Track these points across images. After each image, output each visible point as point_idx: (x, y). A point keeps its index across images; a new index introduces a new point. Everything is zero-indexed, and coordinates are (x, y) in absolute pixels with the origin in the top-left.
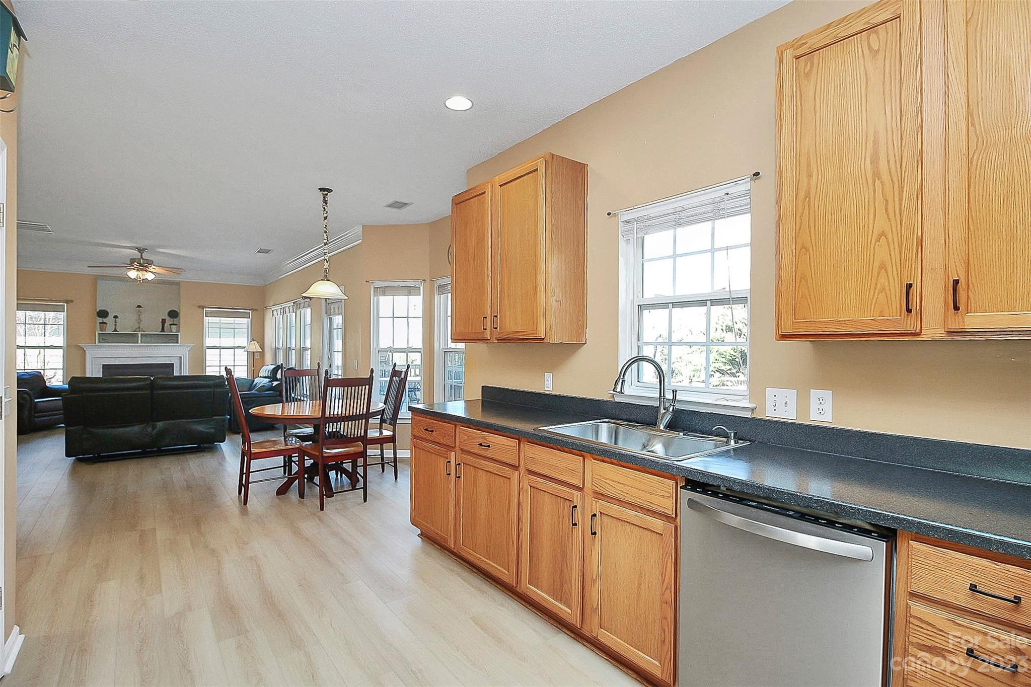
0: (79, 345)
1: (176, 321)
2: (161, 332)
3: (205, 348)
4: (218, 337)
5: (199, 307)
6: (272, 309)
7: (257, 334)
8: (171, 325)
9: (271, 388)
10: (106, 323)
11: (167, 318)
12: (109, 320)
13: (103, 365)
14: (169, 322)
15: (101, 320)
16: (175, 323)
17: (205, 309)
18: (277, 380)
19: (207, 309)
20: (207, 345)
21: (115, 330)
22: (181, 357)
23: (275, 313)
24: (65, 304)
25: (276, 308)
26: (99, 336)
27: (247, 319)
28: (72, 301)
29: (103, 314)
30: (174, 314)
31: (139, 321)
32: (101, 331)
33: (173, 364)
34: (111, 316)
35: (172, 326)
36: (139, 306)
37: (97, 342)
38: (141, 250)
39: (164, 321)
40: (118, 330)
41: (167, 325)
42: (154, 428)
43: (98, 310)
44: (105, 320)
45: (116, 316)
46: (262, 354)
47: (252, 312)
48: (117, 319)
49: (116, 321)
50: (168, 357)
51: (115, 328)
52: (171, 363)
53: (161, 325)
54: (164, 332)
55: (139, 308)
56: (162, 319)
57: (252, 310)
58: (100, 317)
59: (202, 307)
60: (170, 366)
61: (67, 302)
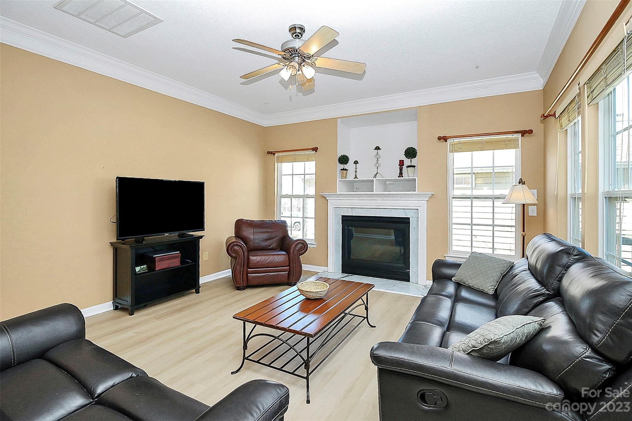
0: (322, 194)
1: (414, 161)
2: (399, 177)
3: (450, 198)
5: (440, 138)
8: (408, 167)
10: (347, 170)
11: (405, 159)
12: (350, 166)
13: (342, 216)
14: (407, 162)
15: (342, 166)
16: (413, 164)
17: (449, 141)
19: (452, 141)
20: (451, 194)
21: (356, 177)
22: (418, 209)
26: (340, 185)
29: (344, 160)
30: (411, 153)
31: (378, 165)
32: (342, 179)
33: (409, 218)
34: (351, 162)
35: (410, 168)
36: (377, 148)
37: (337, 192)
39: (402, 163)
40: (358, 177)
41: (404, 167)
43: (339, 156)
44: (346, 166)
46: (542, 208)
47: (522, 135)
49: (356, 167)
50: (403, 209)
51: (356, 174)
52: (406, 217)
53: (400, 168)
54: (402, 177)
55: (377, 149)
56: (400, 160)
57: (523, 133)
58: (340, 163)
59: (443, 139)
60: (406, 222)
61: (314, 150)
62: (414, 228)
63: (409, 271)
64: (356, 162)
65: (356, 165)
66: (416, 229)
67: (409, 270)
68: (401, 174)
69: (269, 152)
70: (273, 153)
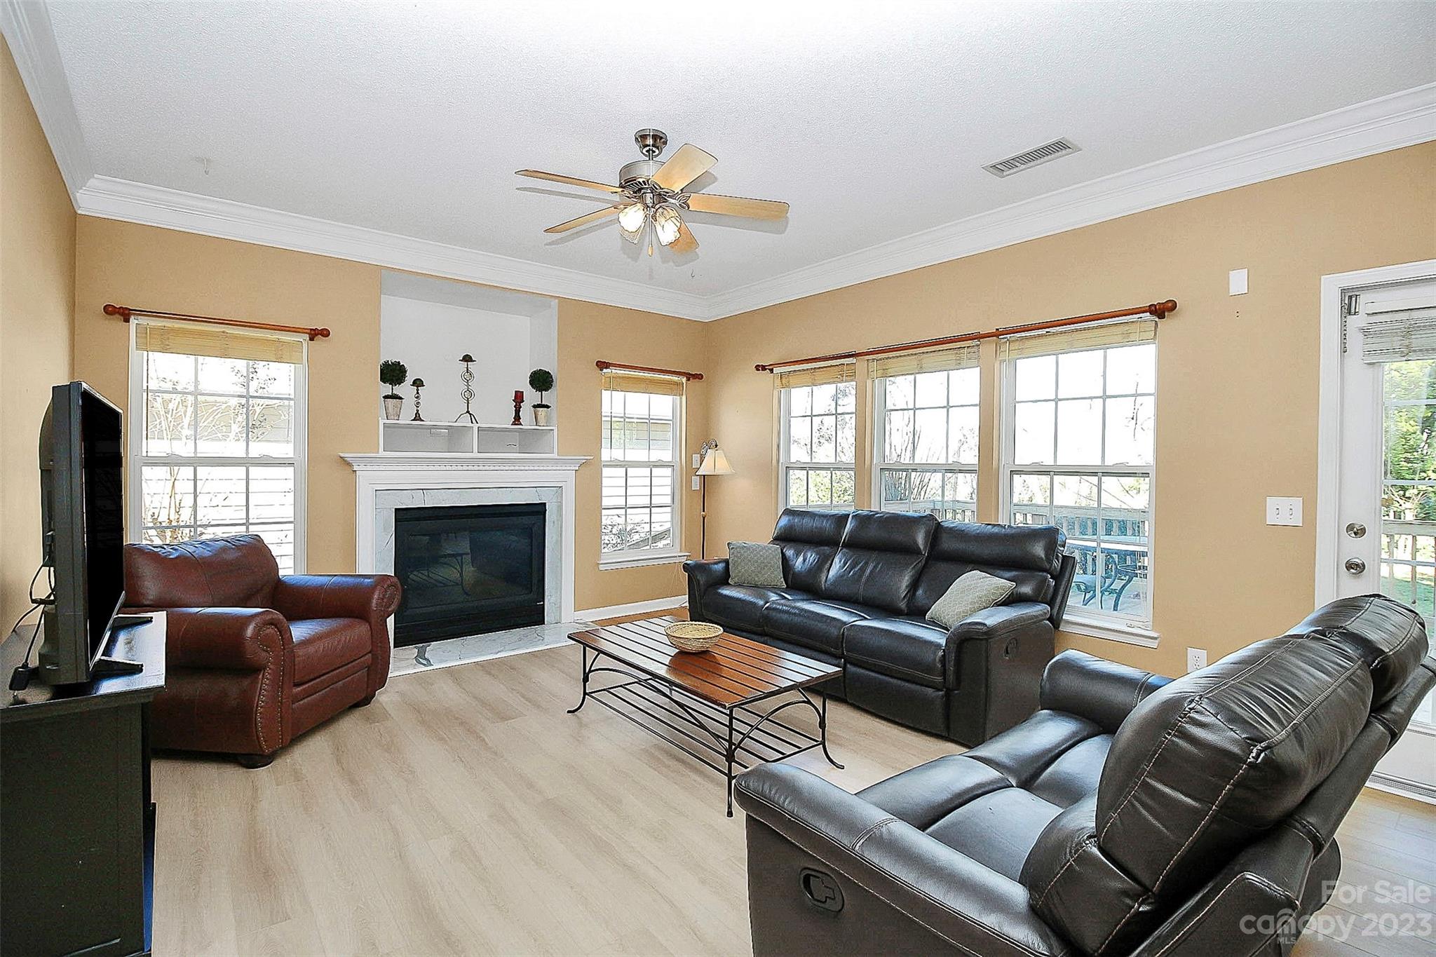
0: (340, 453)
1: (547, 397)
2: (514, 424)
3: (600, 465)
5: (598, 364)
8: (535, 406)
10: (401, 398)
11: (528, 391)
12: (405, 389)
13: (396, 509)
14: (531, 396)
15: (387, 389)
16: (544, 403)
17: (606, 371)
19: (611, 371)
20: (603, 460)
21: (418, 418)
22: (559, 487)
24: (305, 341)
26: (385, 433)
27: (677, 397)
28: (325, 333)
29: (393, 373)
30: (541, 380)
31: (468, 395)
32: (388, 418)
33: (545, 503)
34: (409, 379)
35: (537, 409)
36: (468, 359)
37: (380, 449)
38: (652, 142)
39: (519, 398)
40: (422, 417)
41: (526, 407)
43: (382, 364)
44: (398, 390)
45: (420, 380)
47: (687, 380)
48: (421, 388)
49: (418, 393)
50: (536, 487)
51: (418, 411)
52: (540, 502)
53: (515, 406)
54: (521, 424)
55: (467, 361)
56: (516, 392)
57: (689, 376)
58: (384, 379)
59: (602, 365)
60: (538, 511)
61: (314, 334)
62: (554, 522)
63: (544, 604)
64: (418, 383)
65: (418, 390)
66: (556, 522)
67: (544, 602)
68: (517, 420)
69: (110, 310)
70: (125, 314)
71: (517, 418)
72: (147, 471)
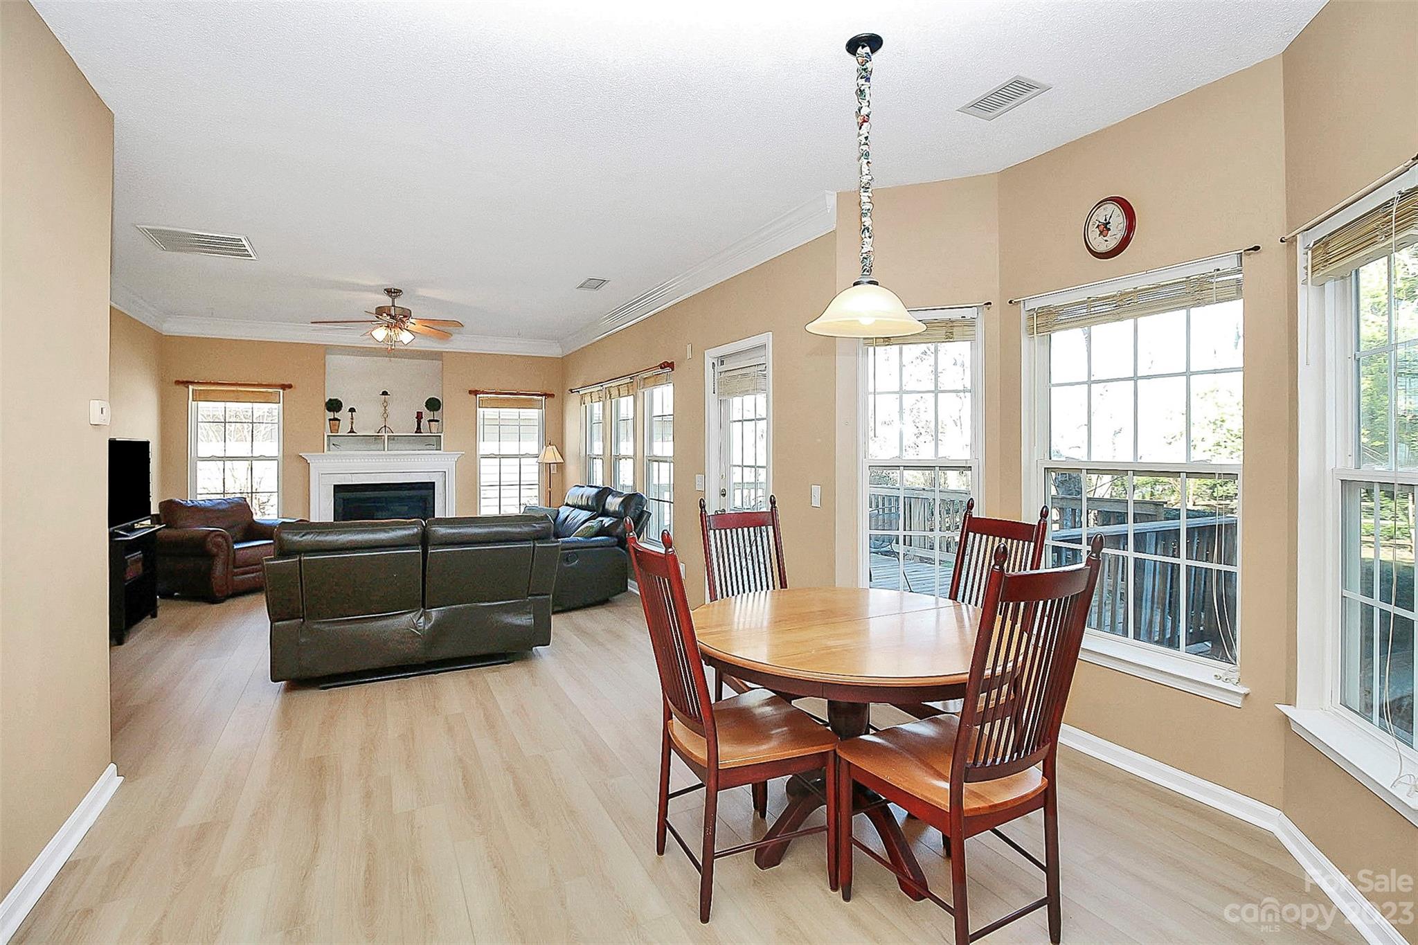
0: (301, 454)
1: (437, 415)
2: (416, 432)
3: (478, 457)
4: (495, 441)
5: (470, 392)
6: (581, 393)
7: (553, 435)
8: (430, 421)
9: (602, 531)
10: (339, 420)
11: (425, 411)
12: (343, 414)
13: (335, 486)
14: (428, 416)
15: (330, 415)
16: (435, 419)
17: (478, 396)
18: (605, 513)
19: (481, 395)
20: (481, 453)
21: (352, 431)
22: (445, 472)
23: (588, 399)
24: (281, 391)
25: (590, 391)
26: (329, 440)
27: (537, 410)
28: (290, 386)
29: (334, 405)
30: (433, 404)
31: (385, 415)
32: (332, 432)
33: (434, 483)
34: (345, 408)
35: (431, 423)
36: (385, 393)
37: (325, 451)
38: (392, 293)
39: (419, 416)
40: (355, 430)
41: (424, 421)
42: (428, 619)
43: (327, 401)
44: (337, 415)
45: (353, 409)
46: (561, 466)
47: (545, 398)
48: (354, 413)
49: (352, 416)
50: (425, 472)
51: (352, 426)
52: (431, 481)
53: (417, 421)
54: (421, 433)
55: (385, 395)
56: (418, 412)
57: (547, 396)
58: (329, 410)
59: (475, 393)
60: (431, 486)
61: (284, 387)
62: (441, 497)
65: (352, 414)
66: (442, 494)
68: (419, 430)
69: (178, 382)
70: (186, 383)
71: (419, 428)
72: (200, 464)
